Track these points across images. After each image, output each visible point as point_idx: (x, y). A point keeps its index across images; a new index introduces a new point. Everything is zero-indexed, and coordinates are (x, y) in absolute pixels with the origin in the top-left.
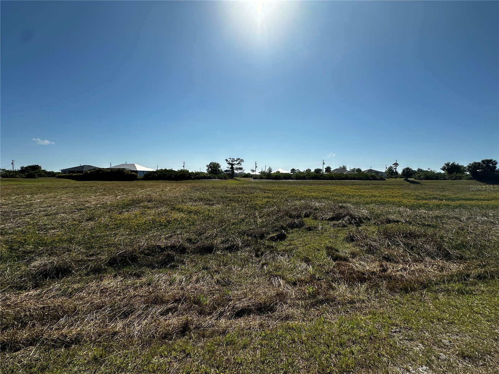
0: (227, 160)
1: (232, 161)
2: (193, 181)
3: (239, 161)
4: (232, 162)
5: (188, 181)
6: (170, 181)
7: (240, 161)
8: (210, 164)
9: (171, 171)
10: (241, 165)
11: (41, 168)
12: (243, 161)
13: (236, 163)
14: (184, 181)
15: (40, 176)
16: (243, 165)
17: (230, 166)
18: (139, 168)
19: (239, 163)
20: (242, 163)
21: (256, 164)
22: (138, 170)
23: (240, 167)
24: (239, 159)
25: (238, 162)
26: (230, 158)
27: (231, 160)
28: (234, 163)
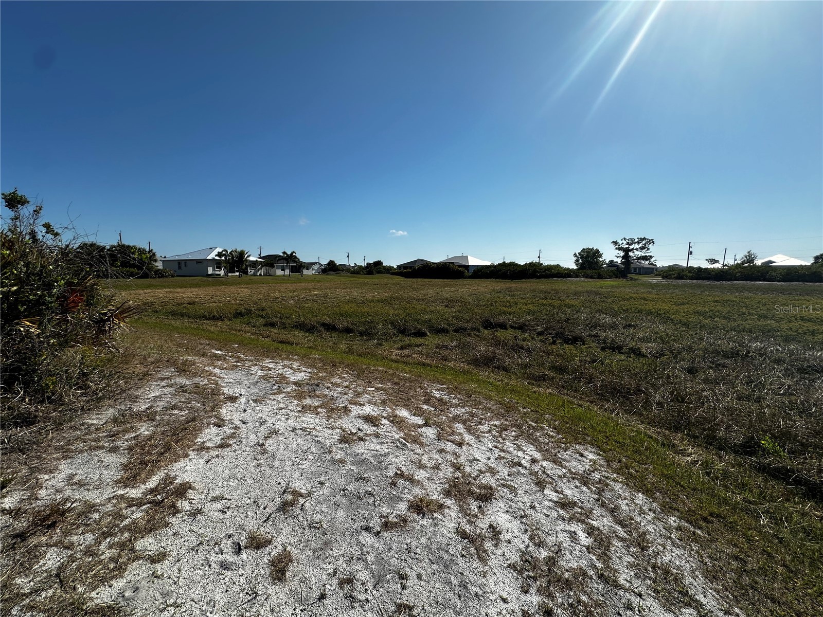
0: (615, 243)
1: (628, 244)
2: (537, 280)
3: (644, 242)
4: (627, 246)
5: (528, 280)
6: (501, 280)
7: (646, 243)
8: (582, 251)
9: (513, 264)
10: (648, 250)
11: (382, 264)
12: (653, 242)
13: (637, 246)
14: (524, 280)
15: (379, 272)
16: (653, 251)
17: (622, 254)
18: (473, 261)
19: (642, 248)
20: (650, 246)
21: (690, 247)
22: (469, 264)
23: (647, 255)
24: (645, 239)
25: (641, 245)
26: (625, 239)
27: (625, 242)
28: (631, 247)
